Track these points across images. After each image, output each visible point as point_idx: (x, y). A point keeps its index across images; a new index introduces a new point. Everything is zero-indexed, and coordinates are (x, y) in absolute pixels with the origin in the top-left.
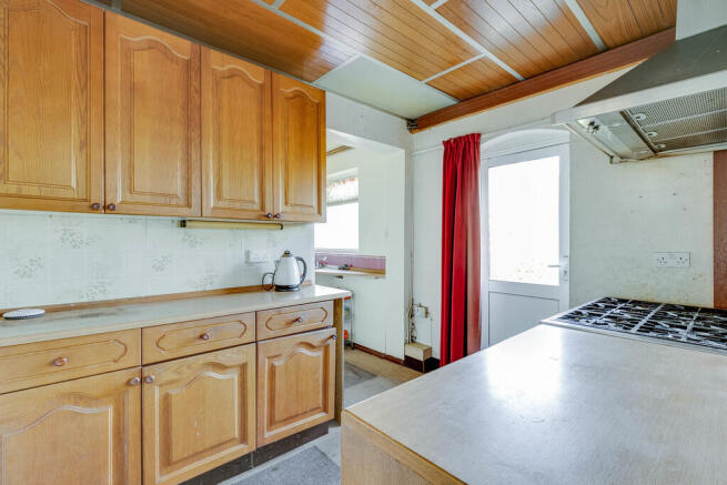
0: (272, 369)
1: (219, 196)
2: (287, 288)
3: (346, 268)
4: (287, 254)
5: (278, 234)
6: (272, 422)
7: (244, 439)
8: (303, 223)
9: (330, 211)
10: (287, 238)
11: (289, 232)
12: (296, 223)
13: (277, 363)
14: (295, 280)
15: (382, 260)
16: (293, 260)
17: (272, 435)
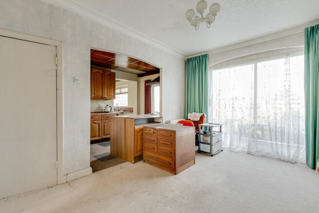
0: (104, 125)
1: (94, 94)
2: (107, 112)
3: (125, 111)
4: (107, 105)
5: (106, 101)
6: (104, 135)
7: (99, 136)
8: (111, 99)
9: (116, 96)
10: (108, 102)
11: (107, 101)
12: (109, 99)
13: (105, 124)
14: (109, 111)
15: (132, 109)
16: (108, 107)
17: (104, 137)
